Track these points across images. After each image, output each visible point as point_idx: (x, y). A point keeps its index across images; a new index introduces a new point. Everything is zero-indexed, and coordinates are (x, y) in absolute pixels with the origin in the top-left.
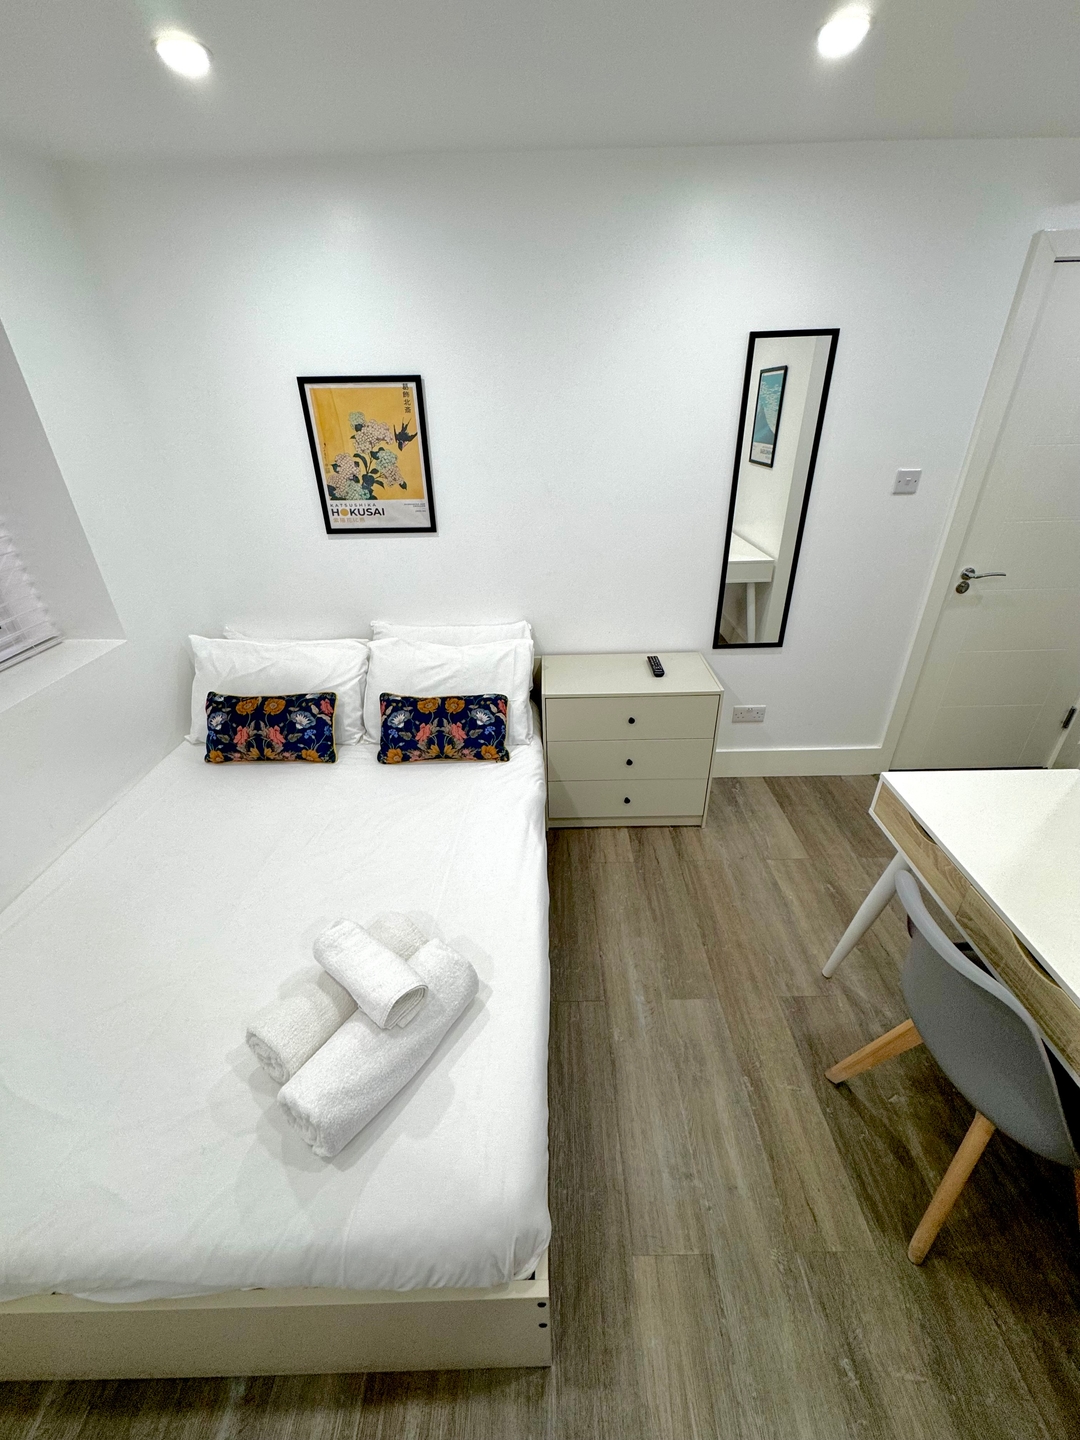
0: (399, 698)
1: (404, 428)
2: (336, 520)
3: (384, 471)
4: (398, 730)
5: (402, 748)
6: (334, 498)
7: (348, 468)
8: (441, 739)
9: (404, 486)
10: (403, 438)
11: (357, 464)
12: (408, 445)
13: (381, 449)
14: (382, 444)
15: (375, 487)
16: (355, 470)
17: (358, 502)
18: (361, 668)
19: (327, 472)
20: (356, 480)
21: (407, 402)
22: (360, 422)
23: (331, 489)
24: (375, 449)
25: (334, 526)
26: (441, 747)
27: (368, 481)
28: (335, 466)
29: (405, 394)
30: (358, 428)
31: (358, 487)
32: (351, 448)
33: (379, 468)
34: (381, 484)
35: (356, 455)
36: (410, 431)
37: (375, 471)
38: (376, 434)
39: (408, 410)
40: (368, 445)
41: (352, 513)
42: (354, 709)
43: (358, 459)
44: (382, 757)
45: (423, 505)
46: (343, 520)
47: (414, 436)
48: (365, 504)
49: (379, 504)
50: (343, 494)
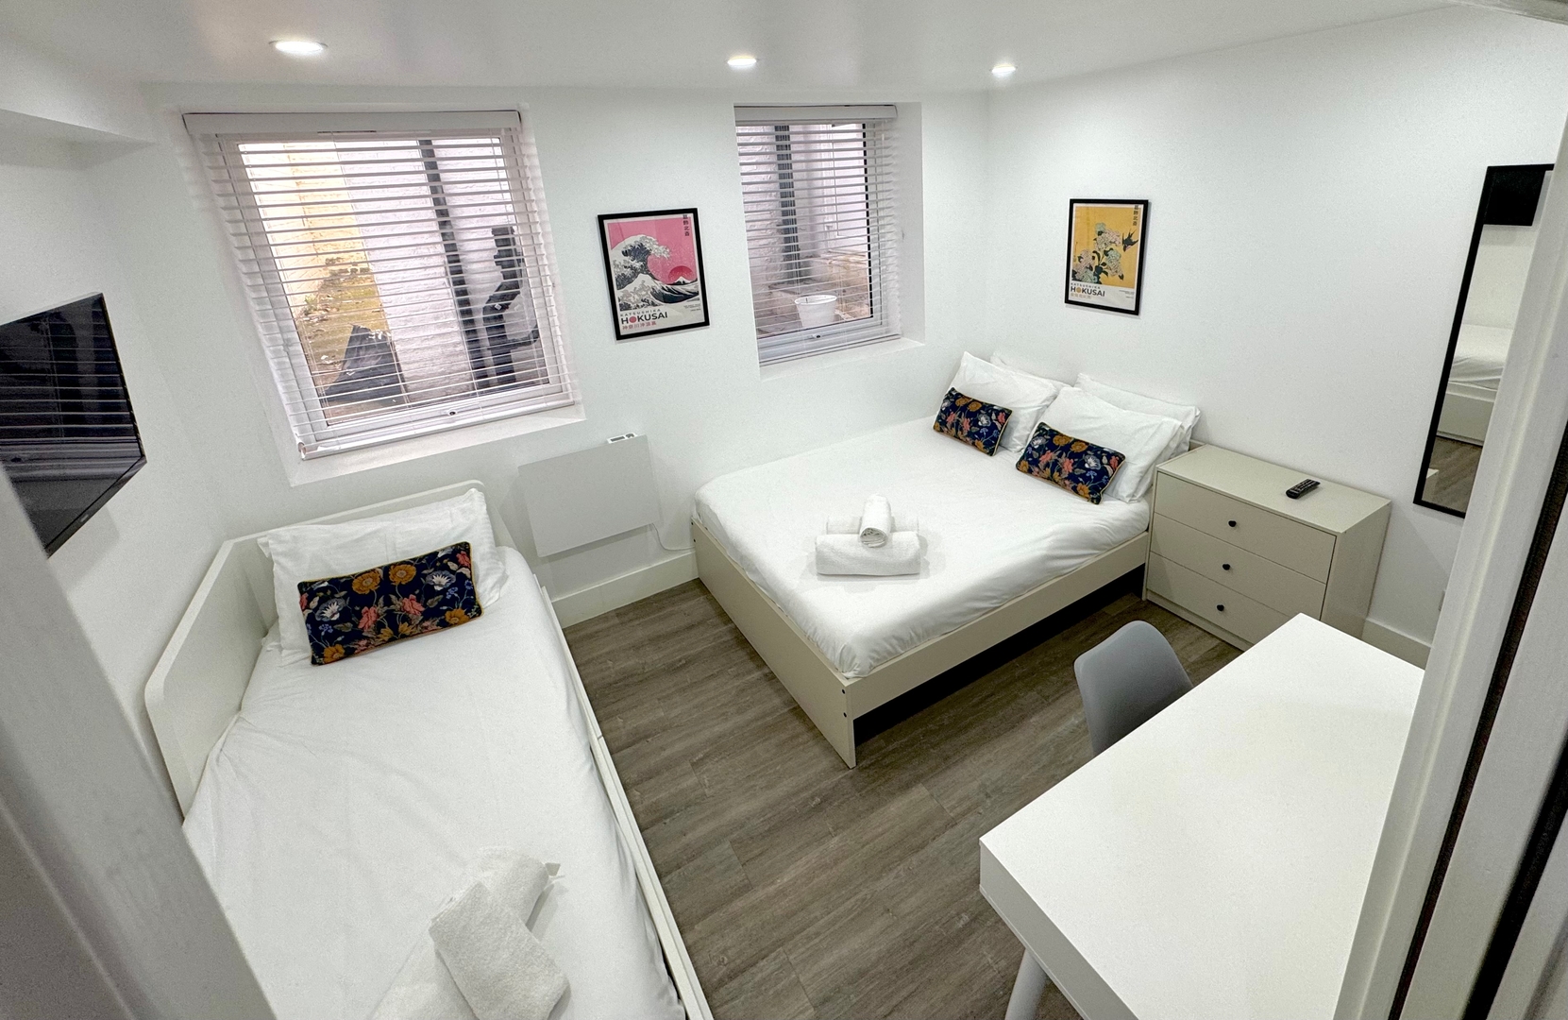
0: (1047, 429)
1: (1130, 236)
2: (1072, 295)
3: (1110, 265)
4: (1033, 449)
5: (1029, 462)
6: (1075, 279)
7: (1087, 260)
8: (1054, 466)
9: (1122, 277)
10: (1128, 242)
11: (1094, 258)
12: (1130, 248)
13: (1111, 249)
14: (1113, 246)
15: (1102, 275)
16: (1091, 262)
17: (1089, 284)
18: (1044, 401)
19: (1075, 261)
20: (1091, 268)
21: (1135, 218)
22: (1102, 229)
23: (1074, 273)
24: (1108, 249)
25: (1070, 298)
26: (1052, 472)
27: (1099, 270)
28: (1080, 258)
29: (1136, 213)
30: (1100, 233)
31: (1091, 274)
32: (1092, 247)
33: (1107, 262)
34: (1106, 273)
35: (1094, 252)
36: (1133, 239)
37: (1104, 264)
38: (1110, 239)
39: (1135, 224)
40: (1103, 246)
41: (1083, 291)
42: (1025, 428)
43: (1095, 255)
44: (1018, 466)
45: (1133, 293)
46: (1077, 295)
47: (1135, 242)
48: (1093, 286)
49: (1102, 288)
50: (1081, 277)
